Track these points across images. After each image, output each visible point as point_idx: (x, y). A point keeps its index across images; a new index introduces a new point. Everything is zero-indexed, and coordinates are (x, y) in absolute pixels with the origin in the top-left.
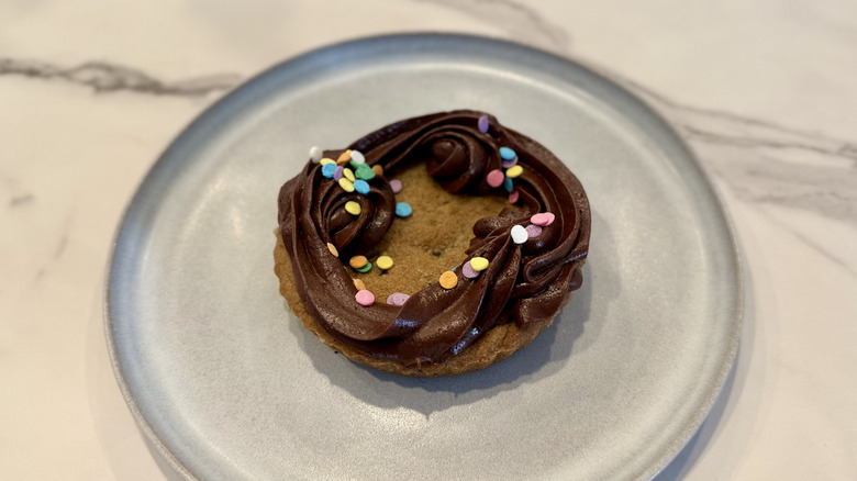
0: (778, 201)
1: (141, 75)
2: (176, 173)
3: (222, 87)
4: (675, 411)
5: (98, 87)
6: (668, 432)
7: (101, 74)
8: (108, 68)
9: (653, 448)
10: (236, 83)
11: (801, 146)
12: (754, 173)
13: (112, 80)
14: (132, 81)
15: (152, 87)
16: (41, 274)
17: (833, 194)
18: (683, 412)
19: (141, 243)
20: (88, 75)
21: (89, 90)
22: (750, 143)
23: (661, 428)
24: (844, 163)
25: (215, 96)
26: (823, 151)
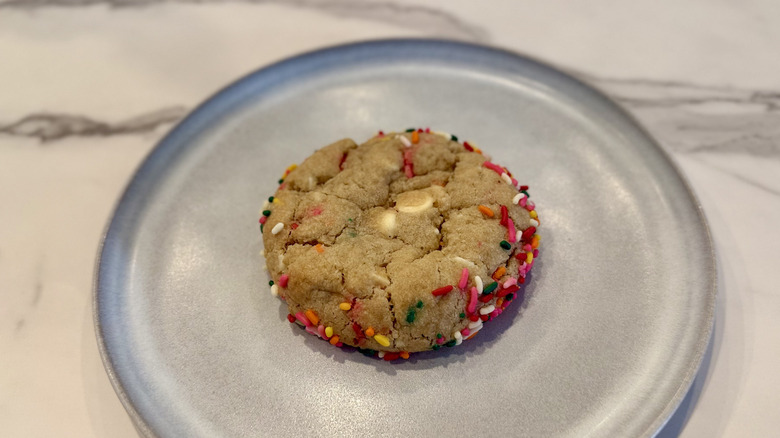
0: (712, 149)
1: (85, 121)
2: (143, 204)
3: (168, 120)
4: (676, 347)
5: (44, 137)
6: (675, 367)
7: (44, 125)
8: (51, 118)
9: (666, 384)
10: (183, 114)
11: (717, 99)
12: (683, 127)
13: (56, 129)
14: (77, 127)
15: (98, 130)
16: (21, 324)
17: (757, 136)
18: (684, 347)
19: (122, 276)
20: (31, 127)
21: (35, 142)
22: (673, 103)
23: (667, 365)
24: (758, 109)
25: (163, 130)
26: (737, 101)
